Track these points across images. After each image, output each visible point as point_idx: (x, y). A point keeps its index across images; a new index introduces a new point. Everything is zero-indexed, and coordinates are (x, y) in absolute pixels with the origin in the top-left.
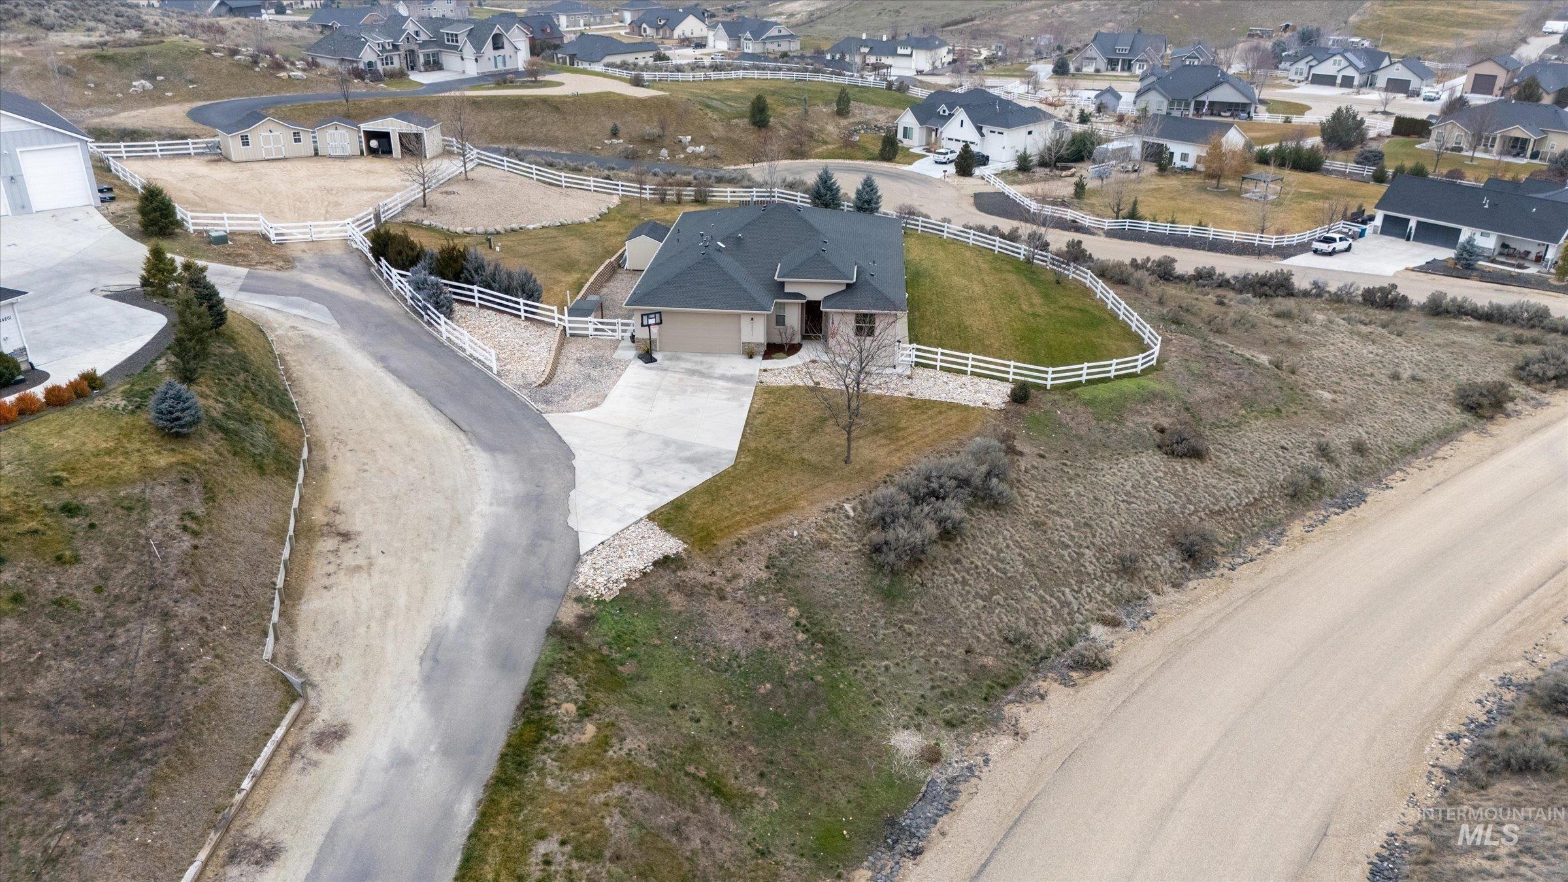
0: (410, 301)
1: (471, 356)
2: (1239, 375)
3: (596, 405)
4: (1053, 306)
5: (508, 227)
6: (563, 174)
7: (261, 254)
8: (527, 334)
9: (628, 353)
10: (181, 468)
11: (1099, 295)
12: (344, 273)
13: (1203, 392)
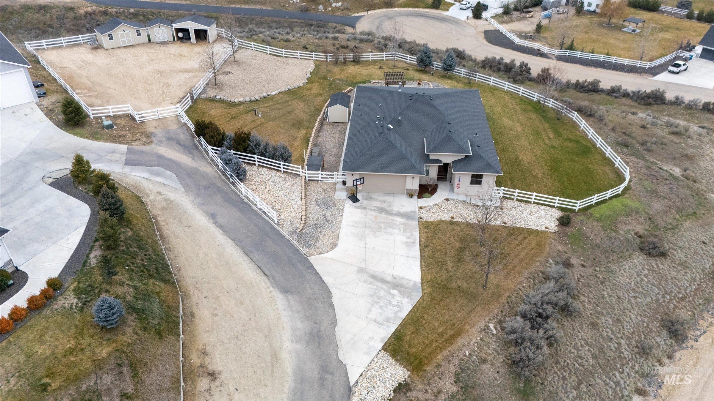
0: (220, 167)
1: (260, 209)
2: (671, 189)
3: (334, 246)
4: (561, 139)
5: (262, 96)
6: (283, 50)
7: (133, 134)
8: (286, 186)
9: (342, 195)
10: (116, 354)
11: (582, 128)
12: (180, 145)
13: (657, 206)
